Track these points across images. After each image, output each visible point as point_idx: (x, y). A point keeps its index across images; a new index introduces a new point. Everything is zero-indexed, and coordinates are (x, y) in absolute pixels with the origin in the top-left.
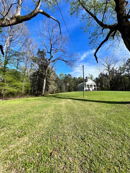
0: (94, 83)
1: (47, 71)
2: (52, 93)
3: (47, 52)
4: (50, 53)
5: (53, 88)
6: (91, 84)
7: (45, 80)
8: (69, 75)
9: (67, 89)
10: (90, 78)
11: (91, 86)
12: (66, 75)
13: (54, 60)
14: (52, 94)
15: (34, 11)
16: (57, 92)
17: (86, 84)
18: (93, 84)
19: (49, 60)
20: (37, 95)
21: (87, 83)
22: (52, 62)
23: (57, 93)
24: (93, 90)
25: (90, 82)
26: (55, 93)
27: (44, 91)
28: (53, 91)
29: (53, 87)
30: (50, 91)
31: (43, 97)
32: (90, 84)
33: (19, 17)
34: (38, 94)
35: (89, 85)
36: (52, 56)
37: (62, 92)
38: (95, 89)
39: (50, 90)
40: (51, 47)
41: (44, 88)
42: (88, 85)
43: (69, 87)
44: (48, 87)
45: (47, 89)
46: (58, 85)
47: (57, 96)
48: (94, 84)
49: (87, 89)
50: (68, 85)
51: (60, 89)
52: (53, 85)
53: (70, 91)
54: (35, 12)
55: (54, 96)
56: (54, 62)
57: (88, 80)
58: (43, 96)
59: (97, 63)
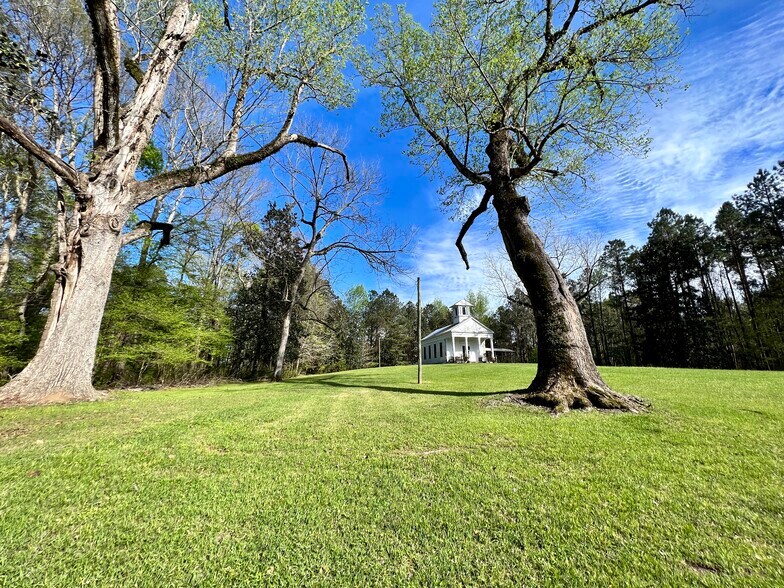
0: (483, 330)
1: (296, 287)
2: (310, 372)
3: (302, 220)
4: (312, 224)
5: (318, 350)
6: (472, 336)
7: (287, 322)
8: (387, 292)
9: (376, 353)
10: (468, 310)
11: (473, 341)
12: (374, 293)
13: (325, 249)
14: (312, 376)
15: (274, 142)
16: (333, 364)
17: (454, 335)
18: (479, 337)
19: (308, 246)
20: (250, 377)
21: (456, 331)
22: (318, 254)
23: (332, 371)
24: (480, 359)
25: (467, 326)
26: (324, 372)
27: (279, 363)
28: (316, 363)
29: (317, 344)
30: (303, 361)
31: (275, 383)
32: (466, 336)
33: (232, 158)
34: (254, 371)
35: (462, 340)
36: (319, 236)
37: (354, 368)
38: (488, 354)
39: (306, 357)
40: (317, 207)
41: (282, 349)
42: (460, 340)
43: (387, 345)
44: (297, 345)
45: (291, 356)
46: (338, 336)
47: (328, 381)
48: (484, 336)
49: (458, 354)
50: (383, 335)
51: (346, 353)
52: (318, 334)
53: (388, 362)
54: (278, 143)
55: (319, 381)
56: (325, 253)
57: (461, 319)
58: (278, 379)
59: (468, 268)
